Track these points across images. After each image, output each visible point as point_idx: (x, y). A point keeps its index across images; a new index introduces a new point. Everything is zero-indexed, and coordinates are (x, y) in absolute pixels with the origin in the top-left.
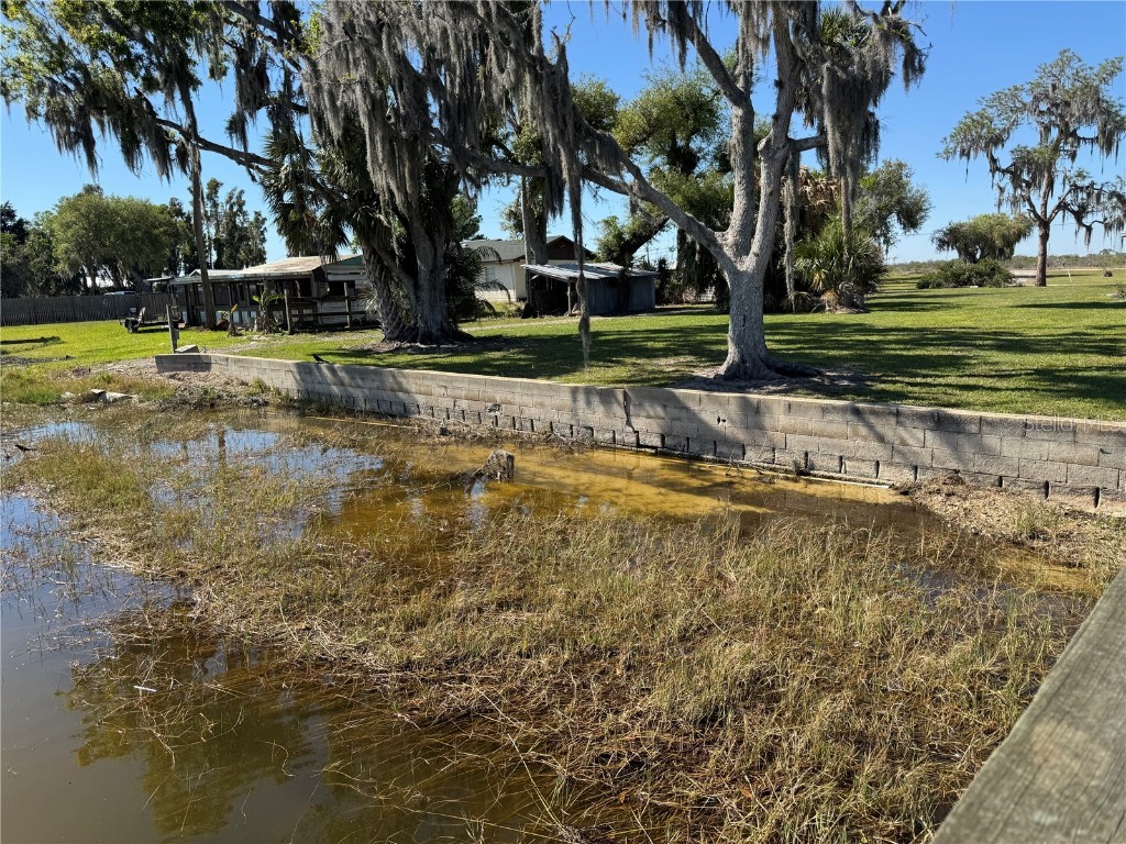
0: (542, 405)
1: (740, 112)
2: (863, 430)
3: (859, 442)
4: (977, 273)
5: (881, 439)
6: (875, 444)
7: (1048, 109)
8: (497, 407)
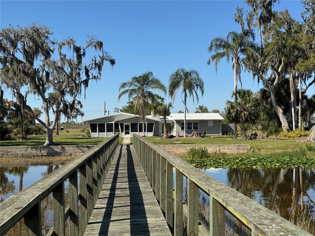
0: (21, 151)
1: (46, 103)
2: (78, 149)
3: (78, 150)
4: (35, 130)
5: (81, 149)
6: (80, 150)
7: (57, 82)
8: (8, 152)
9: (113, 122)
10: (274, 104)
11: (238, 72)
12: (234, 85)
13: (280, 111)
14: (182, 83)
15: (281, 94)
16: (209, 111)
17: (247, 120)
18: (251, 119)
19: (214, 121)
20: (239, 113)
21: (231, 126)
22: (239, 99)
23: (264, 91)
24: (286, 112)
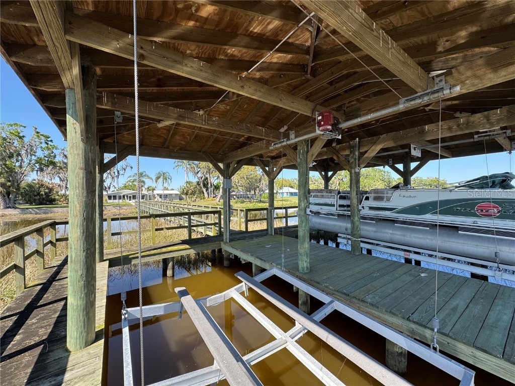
9: (122, 195)
10: (202, 188)
12: (186, 179)
13: (204, 190)
14: (162, 177)
15: (205, 183)
16: (169, 189)
17: (191, 194)
18: (193, 193)
19: (176, 194)
20: (187, 191)
21: (184, 196)
22: (188, 185)
23: (198, 182)
24: (207, 190)
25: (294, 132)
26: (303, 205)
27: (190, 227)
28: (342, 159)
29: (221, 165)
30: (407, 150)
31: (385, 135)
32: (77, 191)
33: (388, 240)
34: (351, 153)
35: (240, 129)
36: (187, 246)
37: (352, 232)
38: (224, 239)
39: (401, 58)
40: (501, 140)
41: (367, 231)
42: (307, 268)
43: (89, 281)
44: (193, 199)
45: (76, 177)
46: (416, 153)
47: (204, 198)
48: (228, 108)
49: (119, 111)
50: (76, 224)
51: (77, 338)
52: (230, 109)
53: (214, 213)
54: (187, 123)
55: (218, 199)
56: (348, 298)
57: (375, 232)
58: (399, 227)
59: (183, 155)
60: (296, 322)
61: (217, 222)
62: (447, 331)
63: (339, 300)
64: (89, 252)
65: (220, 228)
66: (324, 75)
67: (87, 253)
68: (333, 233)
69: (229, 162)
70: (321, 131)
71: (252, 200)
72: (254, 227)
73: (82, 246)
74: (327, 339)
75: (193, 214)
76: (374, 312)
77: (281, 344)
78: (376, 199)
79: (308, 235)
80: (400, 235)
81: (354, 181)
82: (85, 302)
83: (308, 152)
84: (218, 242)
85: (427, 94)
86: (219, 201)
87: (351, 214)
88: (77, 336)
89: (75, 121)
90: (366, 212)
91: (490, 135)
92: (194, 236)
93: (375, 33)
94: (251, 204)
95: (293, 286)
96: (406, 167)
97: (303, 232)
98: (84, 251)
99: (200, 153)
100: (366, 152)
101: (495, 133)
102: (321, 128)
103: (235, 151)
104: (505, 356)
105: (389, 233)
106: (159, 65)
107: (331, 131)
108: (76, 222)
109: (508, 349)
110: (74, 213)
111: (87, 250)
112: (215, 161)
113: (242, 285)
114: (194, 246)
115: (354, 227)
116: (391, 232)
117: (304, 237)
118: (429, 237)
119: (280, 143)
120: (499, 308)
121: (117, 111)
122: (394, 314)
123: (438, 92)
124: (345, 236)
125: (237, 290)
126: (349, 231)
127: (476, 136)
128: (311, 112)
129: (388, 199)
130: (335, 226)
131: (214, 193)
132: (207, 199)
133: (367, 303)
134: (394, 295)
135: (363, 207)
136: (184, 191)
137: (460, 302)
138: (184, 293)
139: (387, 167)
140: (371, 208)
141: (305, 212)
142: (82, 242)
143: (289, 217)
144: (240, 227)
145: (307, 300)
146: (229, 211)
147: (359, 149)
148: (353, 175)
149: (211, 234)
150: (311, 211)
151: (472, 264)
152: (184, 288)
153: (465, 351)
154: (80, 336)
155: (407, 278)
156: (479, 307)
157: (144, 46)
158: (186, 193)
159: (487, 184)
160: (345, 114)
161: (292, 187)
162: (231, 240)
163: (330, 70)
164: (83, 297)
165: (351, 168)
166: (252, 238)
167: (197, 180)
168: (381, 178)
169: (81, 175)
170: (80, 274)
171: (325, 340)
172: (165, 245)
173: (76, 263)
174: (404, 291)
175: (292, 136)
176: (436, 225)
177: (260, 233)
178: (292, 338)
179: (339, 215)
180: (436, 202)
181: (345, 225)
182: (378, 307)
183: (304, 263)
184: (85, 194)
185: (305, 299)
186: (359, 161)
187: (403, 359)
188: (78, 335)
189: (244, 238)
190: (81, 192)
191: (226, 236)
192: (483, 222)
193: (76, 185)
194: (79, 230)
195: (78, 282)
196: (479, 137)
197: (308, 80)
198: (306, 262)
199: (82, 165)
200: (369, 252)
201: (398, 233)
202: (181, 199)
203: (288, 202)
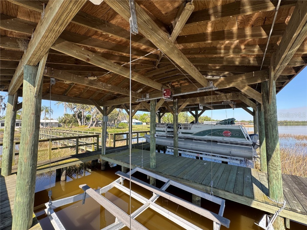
10: (77, 118)
11: (66, 108)
12: (64, 112)
13: (79, 120)
14: (45, 110)
15: (79, 115)
17: (68, 123)
18: (70, 122)
19: (55, 123)
20: (65, 121)
21: (62, 124)
22: (66, 116)
23: (74, 114)
24: (80, 120)
25: (148, 94)
26: (153, 132)
27: (77, 147)
28: (170, 108)
29: (102, 108)
30: (198, 106)
31: (189, 99)
32: (29, 128)
33: (190, 148)
34: (174, 106)
35: (122, 92)
36: (77, 159)
37: (174, 145)
38: (102, 153)
39: (199, 76)
40: (231, 105)
41: (181, 144)
42: (155, 165)
43: (32, 185)
44: (70, 126)
45: (29, 119)
46: (201, 108)
47: (78, 126)
48: (111, 76)
49: (53, 78)
50: (27, 149)
51: (21, 225)
52: (112, 77)
53: (94, 136)
54: (94, 87)
55: (89, 126)
56: (175, 178)
57: (184, 145)
58: (195, 142)
59: (78, 100)
60: (154, 193)
61: (96, 142)
62: (215, 186)
63: (172, 180)
64: (34, 166)
65: (98, 146)
66: (164, 68)
67: (33, 167)
68: (162, 146)
69: (107, 106)
70: (165, 98)
71: (113, 127)
72: (119, 144)
73: (30, 163)
74: (170, 198)
75: (80, 137)
76: (187, 183)
77: (147, 206)
78: (185, 128)
79: (155, 148)
80: (195, 146)
81: (175, 120)
82: (29, 199)
83: (155, 105)
84: (98, 155)
85: (207, 88)
86: (90, 128)
87: (174, 136)
88: (21, 224)
89: (31, 85)
90: (180, 135)
91: (227, 103)
92: (80, 152)
93: (192, 68)
94: (112, 130)
95: (147, 175)
96: (196, 112)
97: (152, 146)
98: (31, 166)
99: (88, 100)
100: (181, 106)
101: (229, 102)
102: (165, 97)
103: (112, 100)
104: (234, 192)
105: (190, 145)
106: (96, 64)
107: (169, 98)
108: (27, 147)
109: (235, 189)
110: (25, 142)
111: (33, 165)
112: (98, 105)
113: (120, 179)
114: (81, 159)
115: (175, 143)
116: (191, 144)
117: (153, 149)
118: (207, 146)
119: (142, 99)
120: (232, 174)
121: (52, 78)
122: (196, 183)
123: (211, 88)
124: (170, 147)
125: (117, 182)
126: (173, 145)
127: (222, 103)
128: (160, 88)
129: (190, 129)
130: (165, 142)
131: (85, 122)
132: (80, 126)
133: (184, 179)
134: (195, 174)
135: (179, 133)
136: (62, 120)
137: (219, 174)
138: (86, 188)
139: (188, 112)
140: (183, 133)
141: (154, 136)
142: (30, 160)
143: (139, 138)
144: (110, 145)
145: (154, 183)
146: (106, 135)
147: (177, 104)
148: (175, 117)
149: (91, 150)
150: (157, 136)
151: (222, 157)
152: (85, 185)
153: (222, 193)
154: (24, 223)
155: (199, 166)
156: (225, 175)
157: (89, 54)
158: (65, 122)
159: (226, 123)
160: (174, 89)
161: (137, 119)
162: (106, 153)
163: (166, 66)
164: (28, 197)
165: (174, 113)
166: (119, 151)
167: (73, 113)
168: (183, 115)
169: (33, 118)
170: (27, 181)
171: (169, 199)
172: (59, 159)
173: (25, 174)
174: (198, 172)
175: (148, 96)
176: (211, 141)
177: (123, 148)
178: (152, 202)
179: (167, 137)
180: (211, 130)
181: (171, 142)
182: (189, 181)
183: (153, 163)
184: (34, 129)
185: (154, 182)
186: (177, 110)
187: (199, 203)
188: (23, 223)
189: (114, 152)
190: (32, 129)
191: (104, 151)
192: (226, 139)
193: (28, 124)
194: (28, 153)
195: (25, 186)
196: (224, 103)
197: (155, 69)
198: (154, 162)
199: (34, 112)
200: (180, 154)
201: (194, 145)
202: (59, 126)
203: (135, 128)
